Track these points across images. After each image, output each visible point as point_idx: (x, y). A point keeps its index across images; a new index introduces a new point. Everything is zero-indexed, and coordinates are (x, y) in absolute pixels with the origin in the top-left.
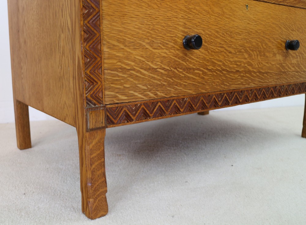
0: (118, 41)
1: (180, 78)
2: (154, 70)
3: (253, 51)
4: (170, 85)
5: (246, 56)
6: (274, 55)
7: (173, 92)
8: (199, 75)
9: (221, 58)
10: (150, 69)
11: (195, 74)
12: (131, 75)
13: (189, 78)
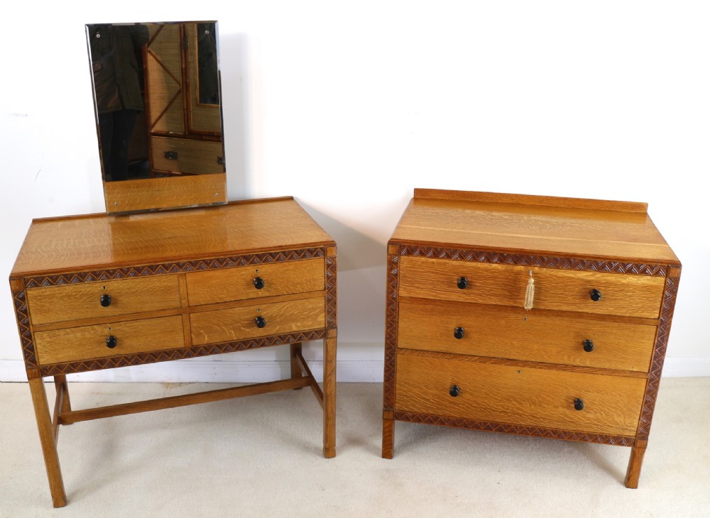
0: (405, 383)
1: (448, 407)
2: (428, 400)
3: (524, 401)
4: (438, 409)
5: (515, 403)
6: (557, 407)
7: (440, 413)
8: (464, 408)
9: (486, 401)
10: (424, 398)
11: (460, 407)
12: (412, 400)
13: (454, 408)
